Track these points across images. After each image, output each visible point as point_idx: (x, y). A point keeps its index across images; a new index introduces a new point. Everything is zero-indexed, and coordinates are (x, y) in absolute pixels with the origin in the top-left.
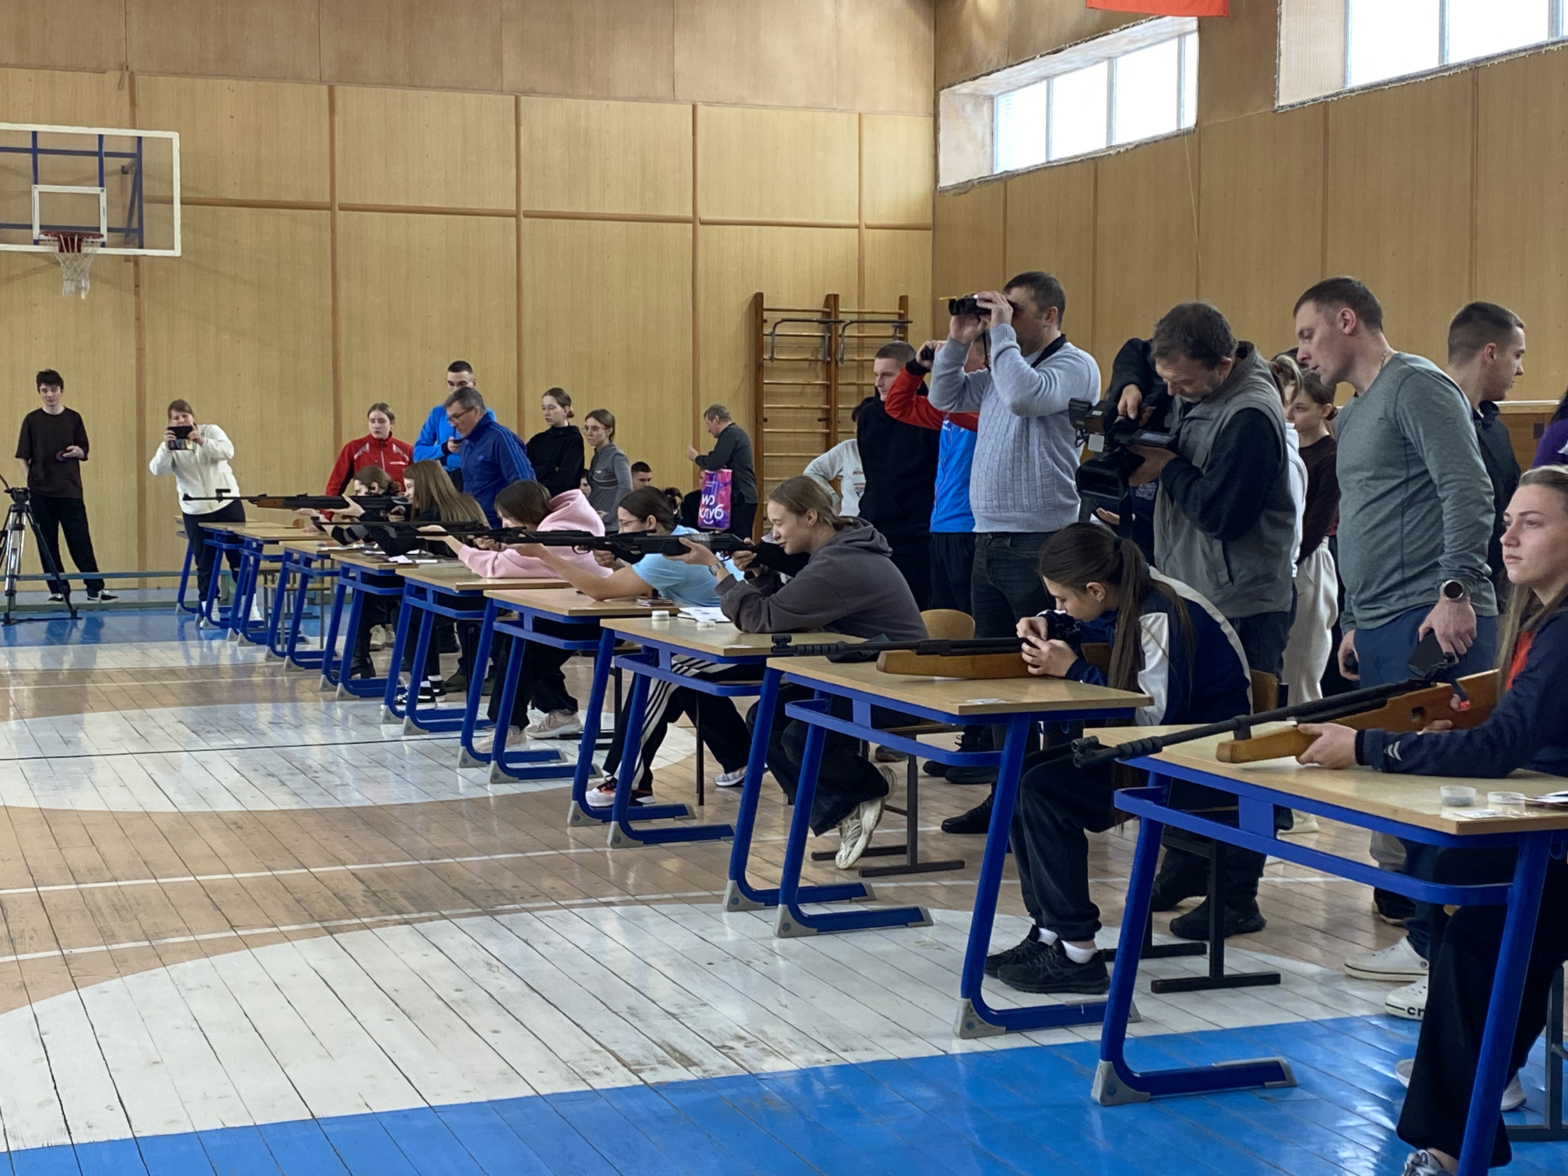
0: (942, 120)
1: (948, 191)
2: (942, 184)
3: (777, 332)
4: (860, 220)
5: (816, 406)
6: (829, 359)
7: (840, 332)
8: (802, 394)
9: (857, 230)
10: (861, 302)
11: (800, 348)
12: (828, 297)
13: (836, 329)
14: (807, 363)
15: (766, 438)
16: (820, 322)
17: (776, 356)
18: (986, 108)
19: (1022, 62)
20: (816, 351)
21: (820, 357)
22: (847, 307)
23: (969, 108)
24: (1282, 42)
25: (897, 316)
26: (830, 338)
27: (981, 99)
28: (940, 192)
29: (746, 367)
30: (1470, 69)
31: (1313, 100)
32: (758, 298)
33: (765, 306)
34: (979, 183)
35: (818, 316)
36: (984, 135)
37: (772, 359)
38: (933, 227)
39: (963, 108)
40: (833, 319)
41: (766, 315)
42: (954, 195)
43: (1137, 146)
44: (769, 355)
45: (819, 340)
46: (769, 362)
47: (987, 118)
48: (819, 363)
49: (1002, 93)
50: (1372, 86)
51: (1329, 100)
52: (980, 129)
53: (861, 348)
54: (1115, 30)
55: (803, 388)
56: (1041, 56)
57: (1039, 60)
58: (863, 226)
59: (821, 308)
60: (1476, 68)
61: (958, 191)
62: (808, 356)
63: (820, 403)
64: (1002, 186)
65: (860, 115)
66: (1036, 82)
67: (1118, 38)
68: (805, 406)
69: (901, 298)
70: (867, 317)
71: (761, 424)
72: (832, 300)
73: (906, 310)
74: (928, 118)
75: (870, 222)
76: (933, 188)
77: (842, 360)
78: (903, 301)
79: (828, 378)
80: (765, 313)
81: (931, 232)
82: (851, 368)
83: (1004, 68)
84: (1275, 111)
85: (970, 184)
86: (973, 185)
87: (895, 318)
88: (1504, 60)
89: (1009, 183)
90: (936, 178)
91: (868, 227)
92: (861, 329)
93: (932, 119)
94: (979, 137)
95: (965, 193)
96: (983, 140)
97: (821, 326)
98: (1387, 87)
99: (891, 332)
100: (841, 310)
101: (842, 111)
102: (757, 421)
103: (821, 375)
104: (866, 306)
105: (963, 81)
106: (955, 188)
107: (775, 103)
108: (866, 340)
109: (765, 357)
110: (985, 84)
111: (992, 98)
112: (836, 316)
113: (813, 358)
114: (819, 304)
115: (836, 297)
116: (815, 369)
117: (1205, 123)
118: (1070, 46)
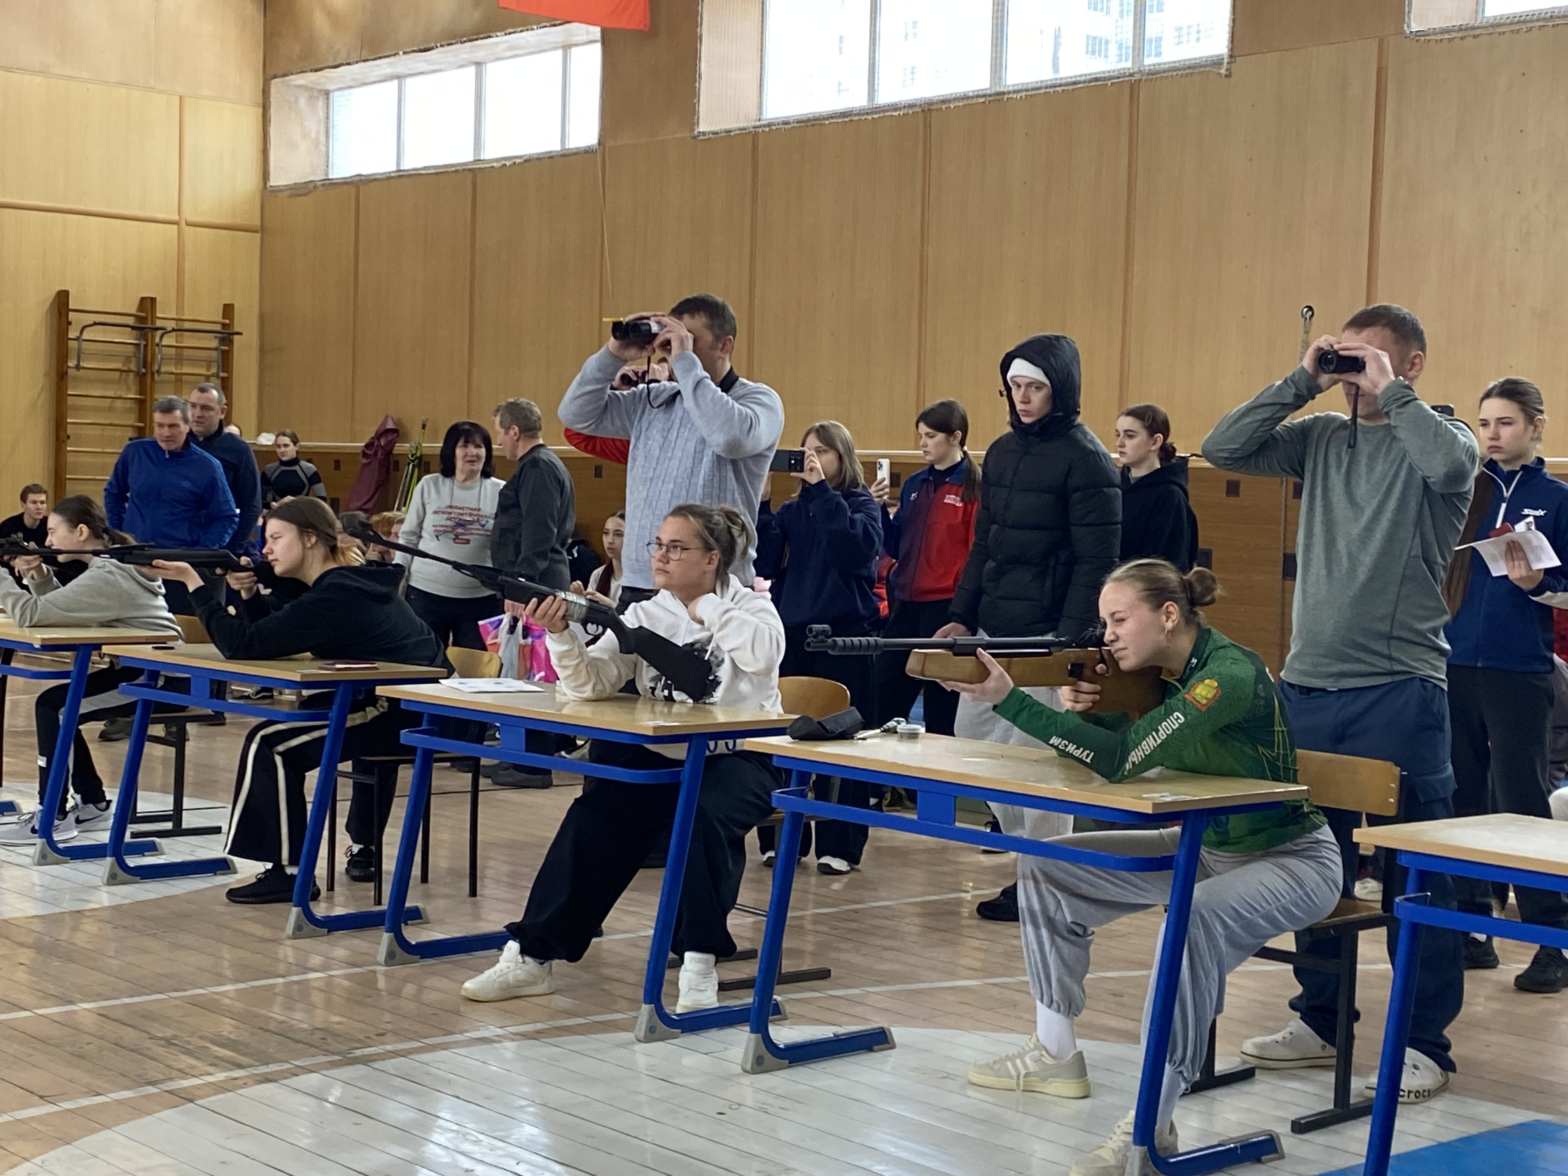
0: (273, 111)
1: (281, 191)
2: (273, 182)
3: (85, 336)
4: (179, 215)
5: (129, 423)
6: (144, 370)
7: (157, 340)
8: (110, 409)
9: (175, 227)
10: (180, 307)
11: (111, 356)
12: (143, 299)
13: (153, 338)
14: (118, 373)
15: (70, 458)
16: (133, 328)
17: (82, 364)
18: (321, 103)
19: (380, 58)
20: (128, 359)
21: (133, 367)
22: (165, 312)
23: (303, 102)
24: (703, 65)
25: (220, 326)
26: (146, 346)
27: (316, 93)
28: (272, 191)
29: (46, 375)
30: (923, 111)
31: (740, 129)
32: (62, 297)
33: (71, 307)
34: (323, 185)
35: (131, 321)
36: (318, 132)
37: (78, 367)
38: (262, 230)
39: (297, 101)
40: (149, 325)
41: (72, 316)
42: (290, 196)
43: (526, 161)
44: (76, 363)
45: (131, 349)
46: (75, 370)
47: (321, 114)
48: (132, 374)
49: (341, 89)
50: (809, 120)
51: (760, 130)
52: (313, 125)
53: (179, 360)
54: (498, 34)
55: (112, 402)
56: (404, 53)
57: (402, 57)
58: (183, 222)
59: (134, 312)
60: (929, 110)
61: (293, 192)
62: (119, 366)
63: (131, 419)
64: (353, 191)
65: (181, 97)
66: (384, 81)
67: (500, 41)
68: (115, 422)
69: (225, 306)
70: (187, 325)
71: (64, 441)
72: (148, 304)
73: (232, 319)
74: (256, 109)
75: (191, 219)
76: (261, 187)
77: (158, 372)
78: (228, 310)
79: (142, 391)
80: (70, 313)
81: (258, 235)
82: (169, 382)
83: (357, 62)
84: (694, 138)
85: (311, 186)
86: (315, 187)
87: (218, 328)
88: (961, 104)
89: (361, 188)
90: (265, 175)
91: (188, 224)
92: (179, 339)
93: (261, 110)
94: (313, 135)
95: (305, 195)
96: (318, 138)
97: (135, 332)
98: (827, 122)
99: (214, 343)
100: (158, 315)
101: (161, 92)
102: (58, 438)
103: (134, 388)
104: (186, 312)
105: (303, 72)
106: (291, 189)
107: (84, 75)
108: (186, 352)
109: (70, 364)
110: (327, 78)
111: (327, 93)
112: (153, 322)
113: (125, 368)
114: (132, 308)
115: (153, 300)
116: (126, 381)
117: (610, 143)
118: (442, 46)
